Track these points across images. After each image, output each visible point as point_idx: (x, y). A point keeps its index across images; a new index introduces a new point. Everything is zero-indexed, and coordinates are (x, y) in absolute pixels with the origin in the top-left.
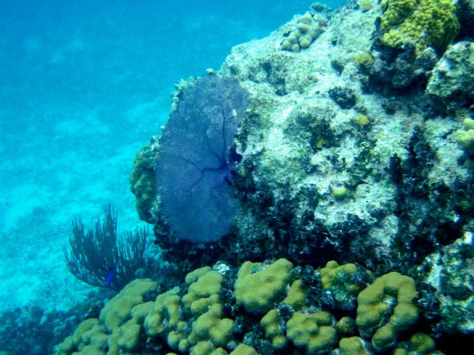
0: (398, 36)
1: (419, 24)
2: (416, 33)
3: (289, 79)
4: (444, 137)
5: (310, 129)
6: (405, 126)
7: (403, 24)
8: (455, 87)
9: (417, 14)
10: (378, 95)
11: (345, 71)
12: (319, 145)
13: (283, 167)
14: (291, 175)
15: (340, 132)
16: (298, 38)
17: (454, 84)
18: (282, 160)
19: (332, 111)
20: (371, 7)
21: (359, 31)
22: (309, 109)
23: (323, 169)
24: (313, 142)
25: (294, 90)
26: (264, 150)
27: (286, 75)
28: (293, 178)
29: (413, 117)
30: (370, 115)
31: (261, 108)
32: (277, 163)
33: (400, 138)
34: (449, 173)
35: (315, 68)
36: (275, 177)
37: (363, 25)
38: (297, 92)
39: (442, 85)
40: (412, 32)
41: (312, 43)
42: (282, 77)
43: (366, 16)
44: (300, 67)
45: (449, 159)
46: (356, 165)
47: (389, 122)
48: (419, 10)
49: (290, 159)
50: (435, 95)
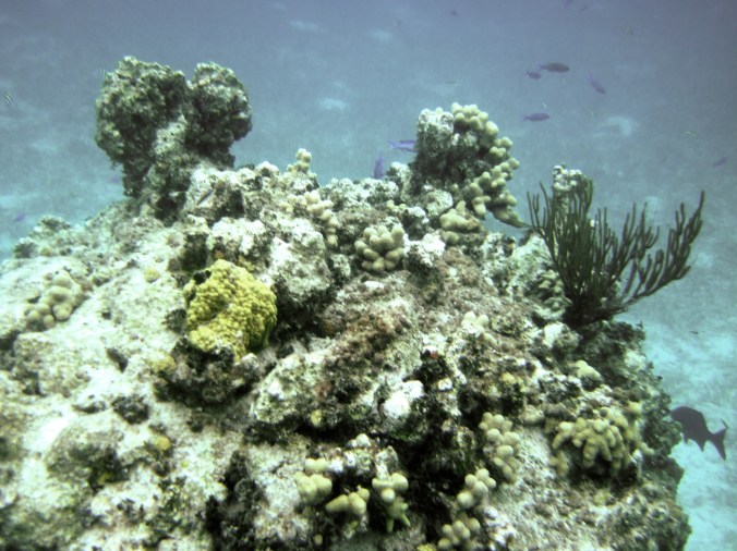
0: (211, 338)
1: (236, 320)
2: (233, 333)
3: (46, 374)
4: (274, 472)
5: (90, 464)
6: (218, 450)
7: (216, 319)
8: (288, 412)
9: (232, 307)
10: (179, 405)
11: (129, 367)
12: (101, 481)
13: (48, 522)
14: (60, 533)
15: (130, 461)
16: (52, 306)
17: (287, 408)
18: (45, 511)
19: (118, 432)
20: (159, 276)
21: (145, 309)
22: (89, 437)
23: (109, 520)
24: (92, 480)
25: (55, 392)
26: (18, 498)
27: (40, 368)
28: (63, 537)
29: (228, 436)
30: (170, 433)
31: (7, 428)
32: (38, 517)
33: (212, 468)
34: (282, 520)
35: (84, 359)
36: (33, 537)
37: (151, 301)
38: (60, 396)
39: (273, 410)
40: (228, 332)
41: (72, 313)
42: (34, 371)
43: (154, 289)
44: (63, 359)
45: (280, 500)
46: (160, 516)
47: (196, 444)
48: (235, 302)
49: (59, 510)
50: (266, 424)
